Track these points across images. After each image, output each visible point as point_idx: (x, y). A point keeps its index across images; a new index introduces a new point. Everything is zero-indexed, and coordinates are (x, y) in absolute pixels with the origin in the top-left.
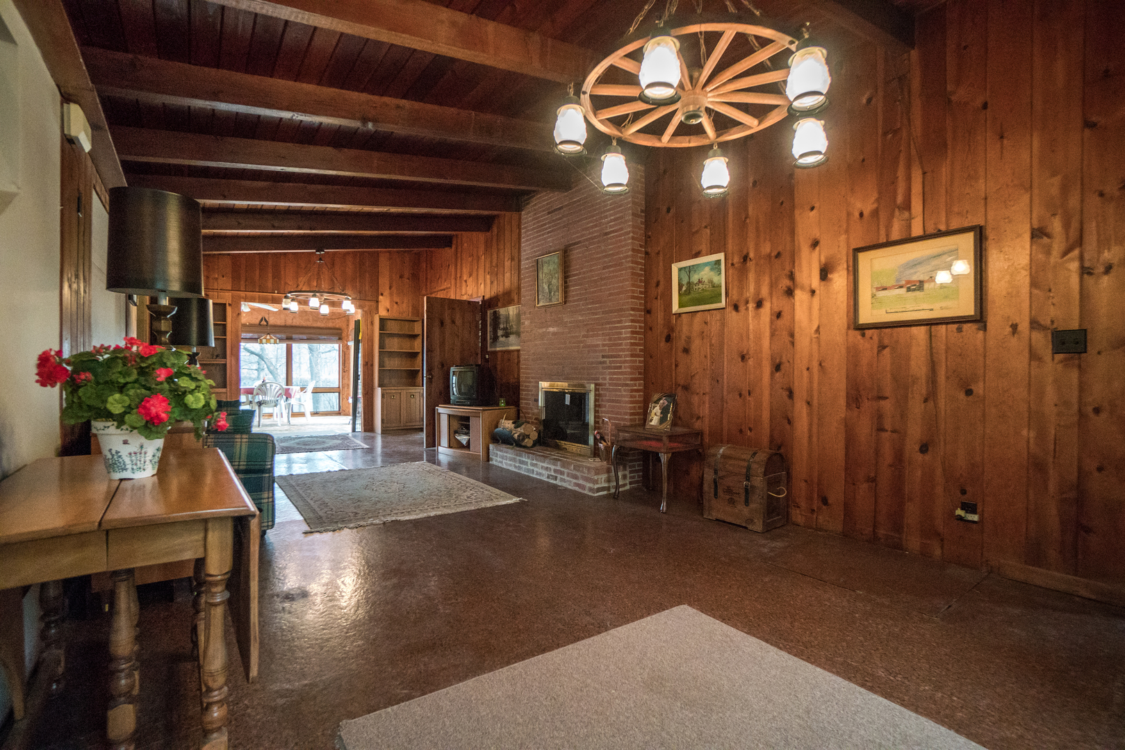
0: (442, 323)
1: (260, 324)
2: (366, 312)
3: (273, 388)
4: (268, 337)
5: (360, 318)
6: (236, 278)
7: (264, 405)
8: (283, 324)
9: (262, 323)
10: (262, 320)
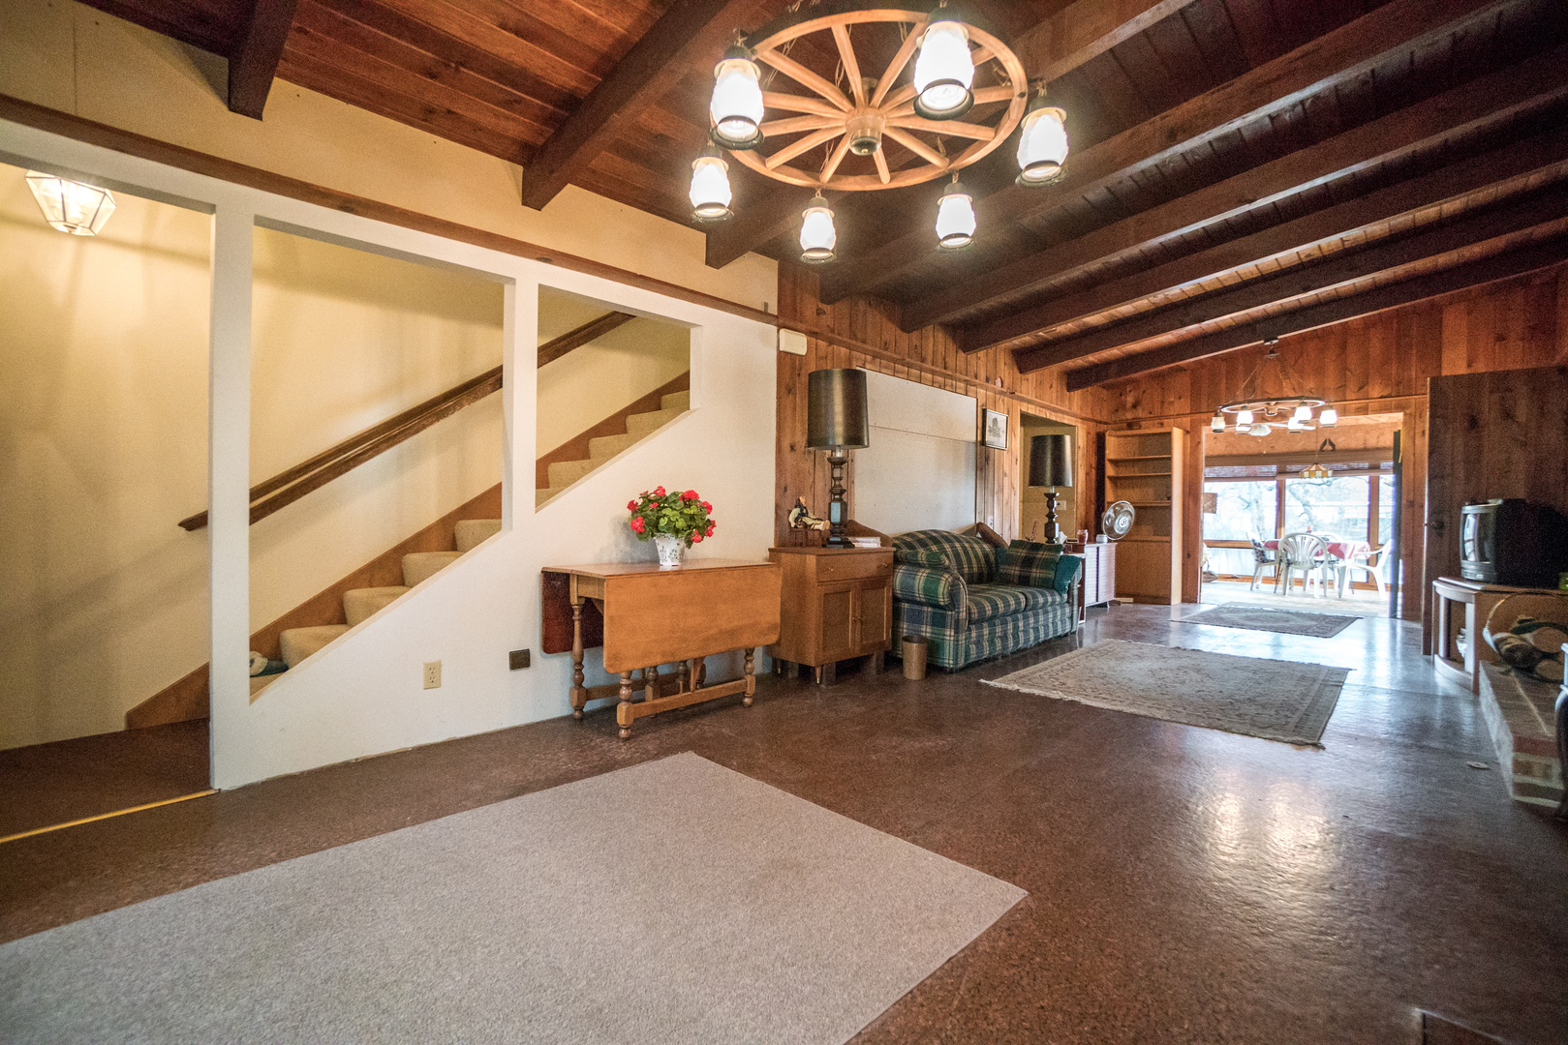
0: (1473, 423)
1: (1321, 450)
2: (1410, 414)
3: (1307, 541)
4: (1314, 468)
5: (1400, 428)
6: (1195, 394)
7: (1293, 565)
8: (1362, 447)
9: (1325, 448)
10: (1325, 443)
